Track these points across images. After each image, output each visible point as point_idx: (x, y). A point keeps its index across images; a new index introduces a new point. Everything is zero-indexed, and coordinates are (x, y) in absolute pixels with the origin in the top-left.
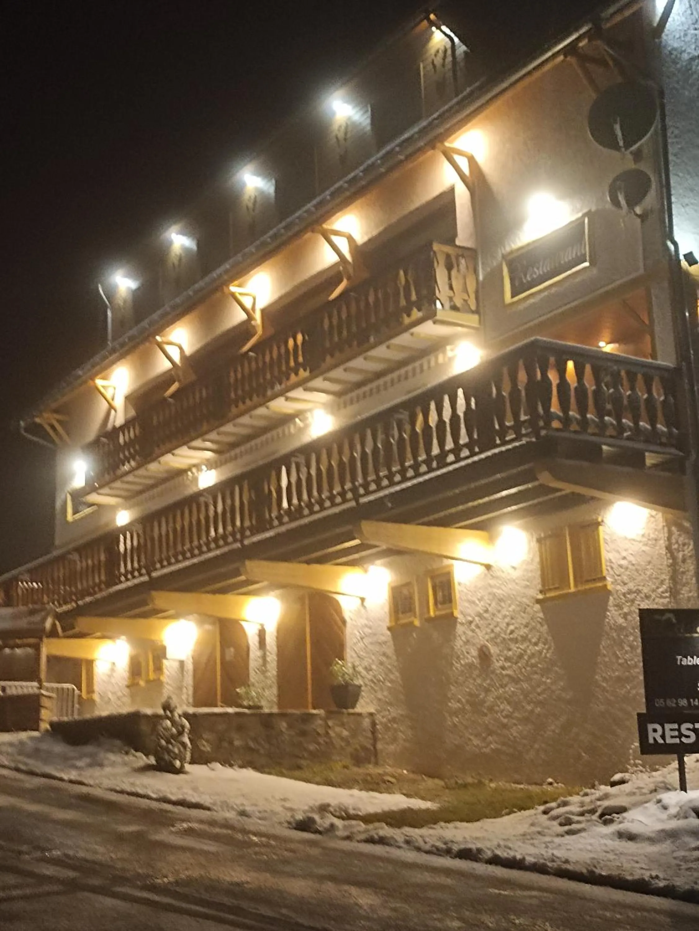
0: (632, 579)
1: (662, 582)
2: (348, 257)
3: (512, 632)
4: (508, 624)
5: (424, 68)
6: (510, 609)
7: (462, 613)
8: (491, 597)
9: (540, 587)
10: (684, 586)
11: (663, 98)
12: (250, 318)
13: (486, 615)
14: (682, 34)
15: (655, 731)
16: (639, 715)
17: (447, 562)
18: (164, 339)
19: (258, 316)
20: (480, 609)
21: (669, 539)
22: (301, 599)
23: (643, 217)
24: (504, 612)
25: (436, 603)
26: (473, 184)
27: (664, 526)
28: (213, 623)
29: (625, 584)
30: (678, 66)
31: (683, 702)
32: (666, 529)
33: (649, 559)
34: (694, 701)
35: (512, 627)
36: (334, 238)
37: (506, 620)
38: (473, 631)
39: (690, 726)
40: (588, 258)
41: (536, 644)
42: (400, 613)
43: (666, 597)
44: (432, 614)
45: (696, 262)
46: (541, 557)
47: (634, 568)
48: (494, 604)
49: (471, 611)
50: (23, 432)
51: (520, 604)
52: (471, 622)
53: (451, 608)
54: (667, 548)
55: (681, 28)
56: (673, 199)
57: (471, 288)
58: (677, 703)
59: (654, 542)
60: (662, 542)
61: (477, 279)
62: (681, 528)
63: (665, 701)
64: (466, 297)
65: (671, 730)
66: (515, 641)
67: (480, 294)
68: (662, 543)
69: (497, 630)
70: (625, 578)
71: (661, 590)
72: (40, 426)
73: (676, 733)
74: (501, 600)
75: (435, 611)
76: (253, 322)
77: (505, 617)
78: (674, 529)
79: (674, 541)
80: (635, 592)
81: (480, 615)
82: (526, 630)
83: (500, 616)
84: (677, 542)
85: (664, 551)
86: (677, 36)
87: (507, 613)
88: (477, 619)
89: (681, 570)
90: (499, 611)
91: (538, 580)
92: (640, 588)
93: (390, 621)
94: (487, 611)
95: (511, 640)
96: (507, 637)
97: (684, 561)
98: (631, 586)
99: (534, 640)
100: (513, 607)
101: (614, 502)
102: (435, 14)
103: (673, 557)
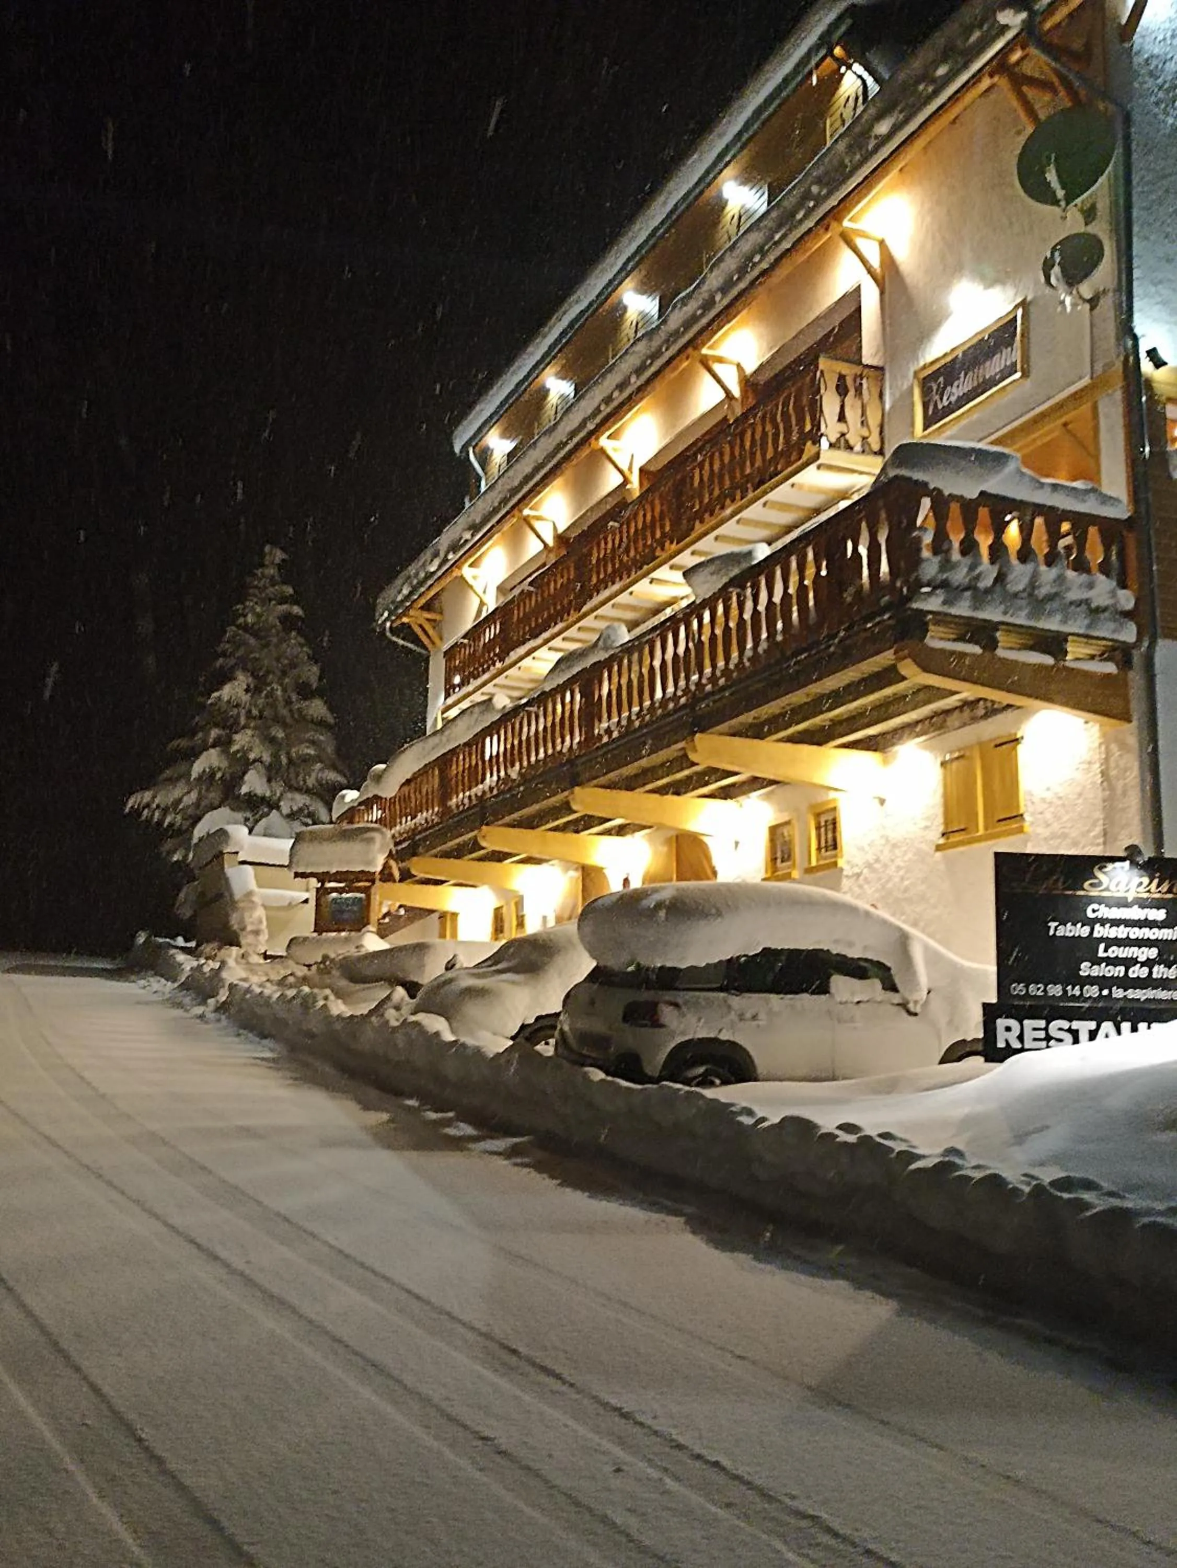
0: (1057, 817)
1: (1094, 824)
2: (736, 392)
3: (906, 890)
4: (902, 879)
5: (831, 125)
6: (906, 858)
7: (848, 862)
8: (883, 842)
9: (941, 829)
10: (1123, 828)
11: (1129, 127)
12: (626, 481)
13: (877, 866)
14: (1169, 34)
15: (1008, 1029)
16: (986, 1006)
17: (832, 795)
18: (532, 513)
19: (635, 478)
20: (870, 858)
21: (1107, 759)
22: (668, 841)
23: (1093, 302)
24: (899, 862)
25: (819, 849)
26: (883, 278)
27: (1100, 744)
28: (577, 869)
29: (1048, 825)
30: (1160, 81)
31: (1055, 990)
32: (1103, 748)
33: (1078, 789)
34: (1073, 989)
35: (906, 883)
36: (716, 367)
37: (901, 873)
38: (861, 887)
39: (1065, 1024)
40: (1019, 367)
41: (935, 907)
42: (779, 861)
43: (1098, 845)
44: (814, 863)
45: (1165, 364)
46: (945, 786)
47: (1060, 802)
48: (886, 852)
49: (859, 859)
50: (388, 634)
51: (918, 852)
52: (858, 875)
53: (835, 856)
54: (1103, 773)
55: (1167, 25)
56: (1136, 273)
57: (874, 420)
58: (1045, 991)
59: (1086, 766)
60: (1098, 765)
61: (883, 409)
62: (1123, 746)
63: (1027, 987)
64: (866, 434)
65: (1035, 1029)
66: (909, 901)
67: (886, 427)
68: (1096, 768)
69: (890, 885)
70: (1048, 816)
71: (1092, 834)
72: (409, 626)
73: (1042, 1034)
74: (895, 846)
75: (818, 860)
76: (628, 487)
77: (899, 868)
78: (1114, 747)
79: (1112, 764)
80: (1059, 837)
81: (869, 866)
82: (923, 887)
83: (893, 868)
84: (1117, 766)
85: (1099, 779)
86: (1161, 37)
87: (902, 864)
88: (866, 871)
89: (1121, 806)
90: (892, 861)
91: (940, 819)
92: (1066, 831)
93: (766, 871)
94: (877, 860)
95: (906, 899)
96: (900, 896)
97: (1124, 793)
98: (1056, 826)
99: (932, 901)
100: (910, 855)
101: (1037, 711)
102: (843, 47)
103: (1112, 788)
